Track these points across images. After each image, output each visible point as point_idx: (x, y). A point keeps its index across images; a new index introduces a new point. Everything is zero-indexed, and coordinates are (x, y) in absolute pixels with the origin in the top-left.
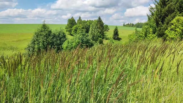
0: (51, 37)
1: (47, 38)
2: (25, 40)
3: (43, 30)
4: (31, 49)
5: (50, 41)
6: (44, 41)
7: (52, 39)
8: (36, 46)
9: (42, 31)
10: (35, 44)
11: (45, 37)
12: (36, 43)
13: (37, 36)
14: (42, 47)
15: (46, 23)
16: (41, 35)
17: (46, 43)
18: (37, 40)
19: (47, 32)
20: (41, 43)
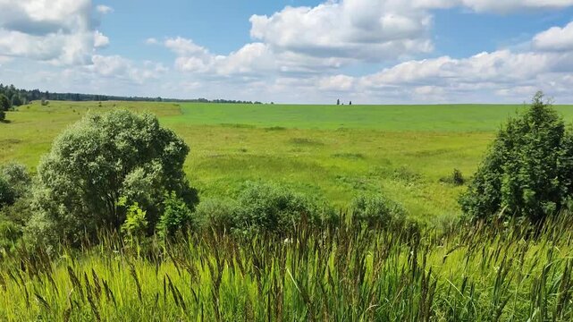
0: (565, 152)
1: (546, 152)
3: (532, 125)
4: (488, 186)
5: (558, 163)
6: (532, 164)
7: (565, 155)
8: (506, 180)
9: (526, 130)
10: (502, 171)
11: (540, 150)
12: (504, 168)
13: (510, 145)
14: (526, 183)
15: (544, 101)
16: (523, 143)
17: (543, 168)
18: (510, 159)
19: (546, 132)
20: (522, 170)
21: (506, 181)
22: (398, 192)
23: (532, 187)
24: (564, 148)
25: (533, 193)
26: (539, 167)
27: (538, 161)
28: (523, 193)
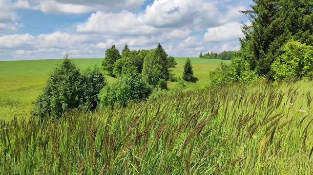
0: (79, 83)
1: (72, 83)
2: (32, 87)
3: (65, 70)
4: (45, 104)
5: (77, 88)
6: (66, 90)
7: (80, 85)
9: (62, 73)
10: (51, 95)
11: (69, 83)
12: (52, 93)
13: (55, 81)
14: (63, 100)
16: (61, 79)
17: (71, 92)
18: (55, 88)
19: (71, 74)
20: (61, 94)
21: (53, 100)
22: (6, 114)
23: (66, 102)
24: (78, 81)
25: (67, 105)
26: (69, 92)
27: (68, 89)
28: (62, 105)
